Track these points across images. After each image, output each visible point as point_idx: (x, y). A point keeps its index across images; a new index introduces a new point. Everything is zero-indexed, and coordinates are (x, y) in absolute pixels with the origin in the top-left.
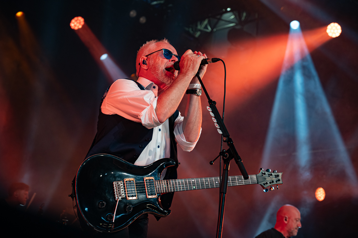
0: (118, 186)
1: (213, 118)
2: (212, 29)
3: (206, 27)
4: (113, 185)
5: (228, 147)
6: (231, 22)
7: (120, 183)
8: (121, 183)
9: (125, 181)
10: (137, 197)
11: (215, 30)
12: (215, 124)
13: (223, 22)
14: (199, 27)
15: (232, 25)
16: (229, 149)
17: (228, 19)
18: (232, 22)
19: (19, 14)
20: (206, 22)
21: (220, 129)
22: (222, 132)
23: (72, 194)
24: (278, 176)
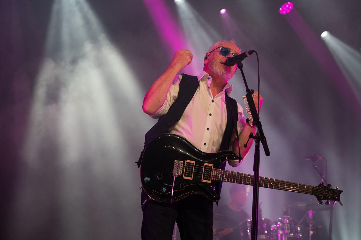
0: (178, 164)
4: (174, 163)
8: (181, 163)
9: (186, 162)
10: (192, 178)
19: (223, 11)
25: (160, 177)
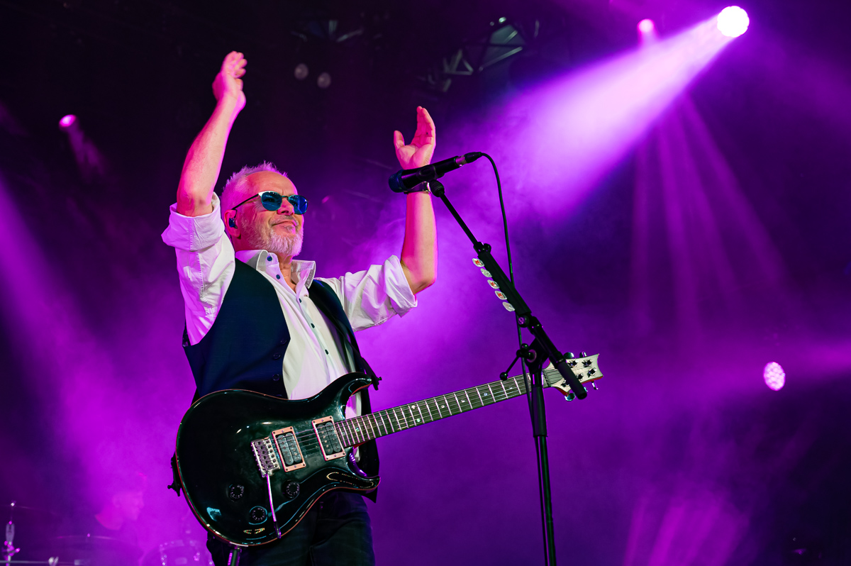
0: (262, 448)
1: (490, 282)
2: (475, 68)
3: (461, 67)
4: (252, 448)
5: (533, 337)
6: (511, 46)
7: (264, 442)
8: (267, 442)
9: (274, 435)
10: (304, 463)
11: (481, 69)
12: (496, 292)
13: (496, 49)
14: (447, 69)
15: (514, 51)
16: (535, 340)
17: (505, 41)
18: (515, 46)
20: (459, 56)
21: (508, 301)
22: (514, 307)
23: (174, 483)
24: (589, 363)
25: (238, 491)
